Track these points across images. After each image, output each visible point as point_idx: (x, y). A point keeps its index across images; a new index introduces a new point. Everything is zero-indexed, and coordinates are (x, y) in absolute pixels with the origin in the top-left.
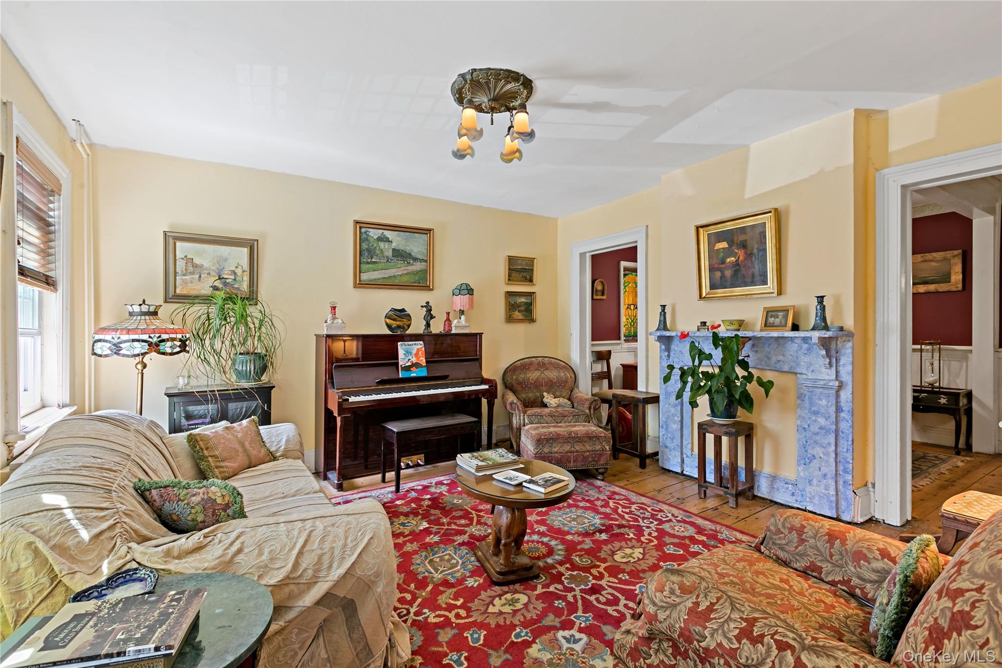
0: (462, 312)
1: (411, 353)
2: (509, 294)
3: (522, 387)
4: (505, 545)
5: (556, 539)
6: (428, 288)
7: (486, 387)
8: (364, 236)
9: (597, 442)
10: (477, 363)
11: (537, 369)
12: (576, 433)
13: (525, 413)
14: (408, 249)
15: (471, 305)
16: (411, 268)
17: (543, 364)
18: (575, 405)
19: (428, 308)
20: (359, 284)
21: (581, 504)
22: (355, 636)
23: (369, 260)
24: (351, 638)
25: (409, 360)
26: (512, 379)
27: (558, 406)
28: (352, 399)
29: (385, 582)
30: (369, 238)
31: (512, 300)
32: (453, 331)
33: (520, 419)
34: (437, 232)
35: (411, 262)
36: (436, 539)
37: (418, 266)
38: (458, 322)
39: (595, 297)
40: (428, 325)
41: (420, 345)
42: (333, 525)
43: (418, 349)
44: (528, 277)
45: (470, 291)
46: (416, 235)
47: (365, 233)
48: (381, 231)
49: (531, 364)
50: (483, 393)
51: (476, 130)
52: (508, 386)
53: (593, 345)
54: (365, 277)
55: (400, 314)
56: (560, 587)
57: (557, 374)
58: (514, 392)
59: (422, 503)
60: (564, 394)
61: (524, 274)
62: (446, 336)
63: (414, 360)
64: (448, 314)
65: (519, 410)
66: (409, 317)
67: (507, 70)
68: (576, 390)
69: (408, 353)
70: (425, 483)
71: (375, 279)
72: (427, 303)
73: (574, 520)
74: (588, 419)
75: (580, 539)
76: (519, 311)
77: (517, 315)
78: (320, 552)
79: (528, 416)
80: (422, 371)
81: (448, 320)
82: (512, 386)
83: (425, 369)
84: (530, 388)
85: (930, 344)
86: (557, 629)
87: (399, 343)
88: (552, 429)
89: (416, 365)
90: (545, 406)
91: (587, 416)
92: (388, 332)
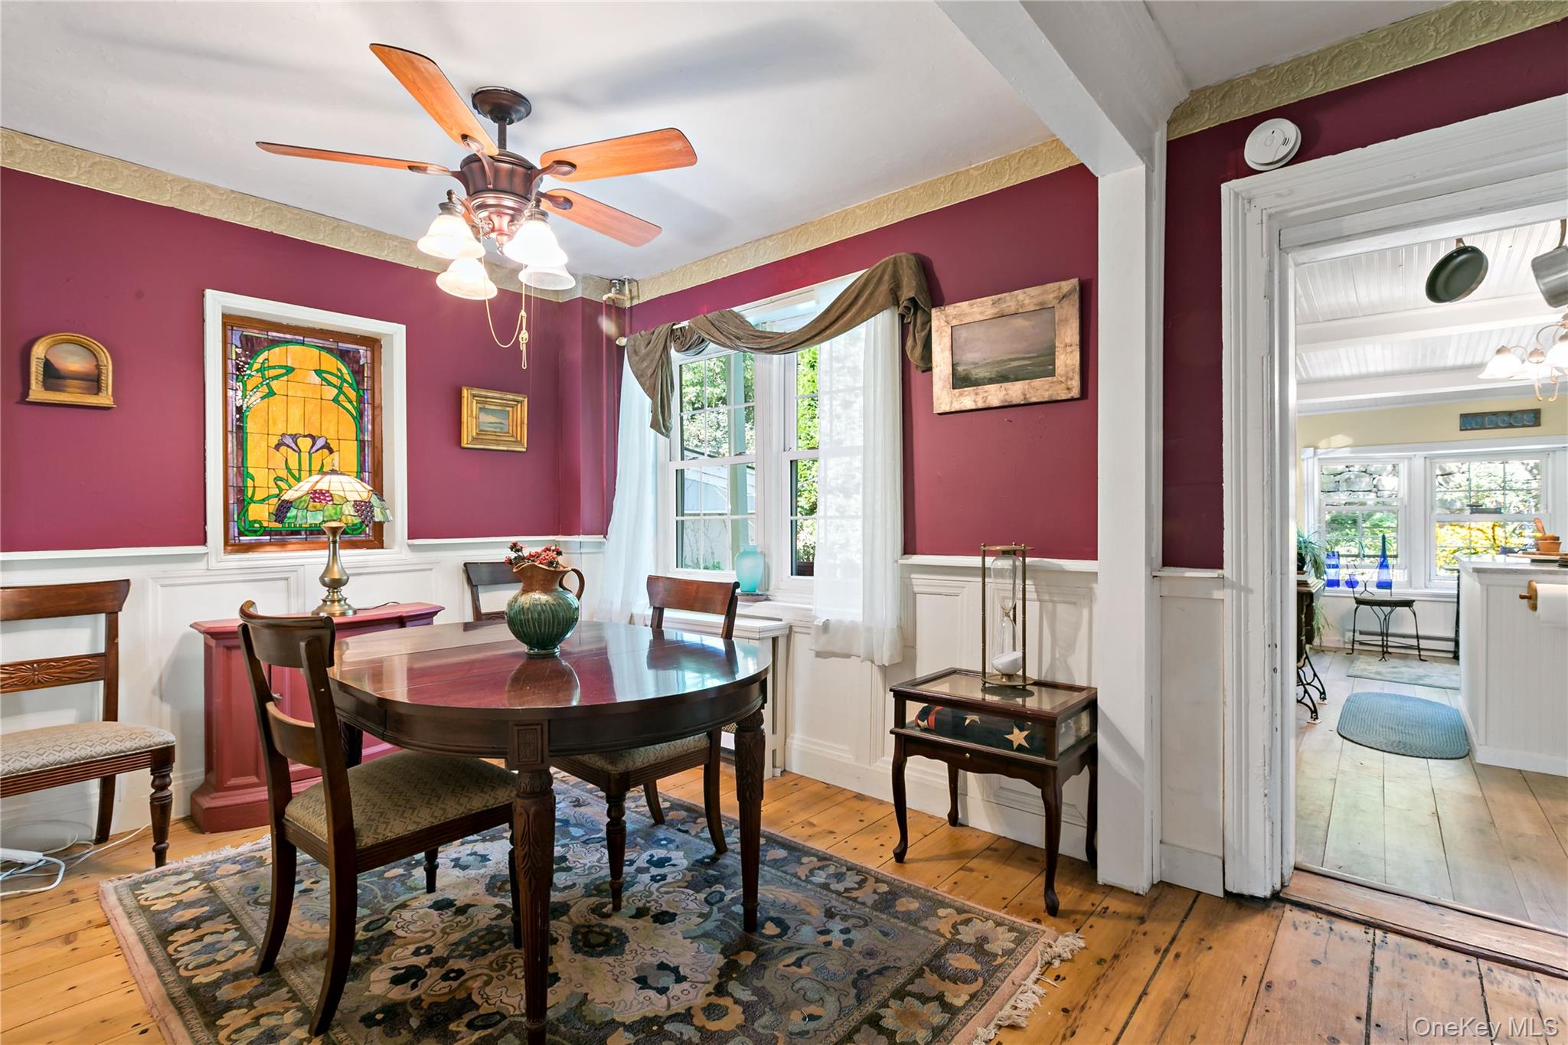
85: (1005, 553)
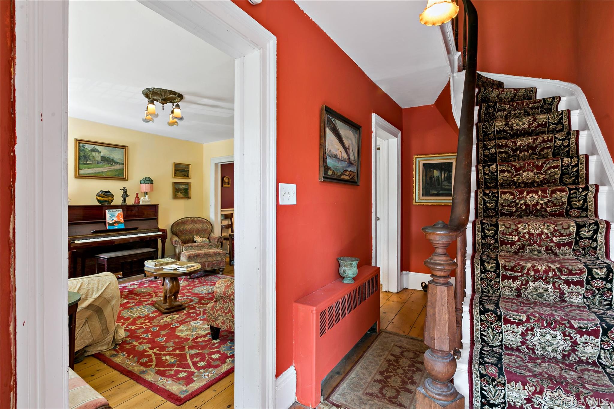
0: (146, 193)
1: (114, 216)
2: (175, 184)
3: (182, 233)
4: (169, 297)
5: (195, 297)
6: (124, 179)
7: (161, 233)
8: (82, 148)
9: (219, 256)
10: (155, 221)
11: (191, 224)
12: (209, 252)
13: (183, 246)
14: (111, 157)
15: (152, 189)
16: (113, 168)
17: (193, 220)
18: (211, 241)
19: (125, 191)
20: (78, 176)
21: (209, 284)
22: (102, 322)
23: (85, 162)
24: (101, 322)
25: (113, 220)
26: (175, 229)
27: (202, 242)
28: (76, 242)
29: (116, 300)
30: (85, 149)
31: (177, 187)
32: (141, 203)
33: (180, 249)
34: (130, 148)
35: (114, 164)
36: (133, 304)
37: (118, 167)
38: (144, 198)
39: (224, 186)
40: (125, 200)
41: (119, 212)
42: (92, 280)
43: (119, 214)
44: (186, 174)
45: (151, 182)
46: (117, 149)
47: (82, 146)
48: (93, 146)
49: (187, 221)
50: (159, 236)
51: (155, 114)
52: (174, 233)
53: (222, 211)
54: (82, 172)
55: (107, 194)
56: (195, 310)
57: (202, 226)
58: (177, 236)
59: (123, 293)
60: (205, 236)
61: (184, 173)
62: (137, 206)
63: (116, 220)
64: (137, 194)
65: (179, 244)
66: (112, 196)
67: (170, 91)
68: (212, 234)
69: (112, 215)
70: (124, 285)
71: (89, 174)
72: (124, 188)
73: (205, 289)
74: (217, 247)
75: (206, 295)
76: (181, 193)
77: (180, 195)
78: (87, 289)
79: (185, 247)
80: (122, 225)
81: (137, 197)
82: (177, 233)
83: (123, 224)
84: (186, 234)
86: (191, 321)
87: (106, 210)
88: (196, 252)
89: (118, 222)
90: (195, 242)
91: (216, 245)
92: (98, 204)
